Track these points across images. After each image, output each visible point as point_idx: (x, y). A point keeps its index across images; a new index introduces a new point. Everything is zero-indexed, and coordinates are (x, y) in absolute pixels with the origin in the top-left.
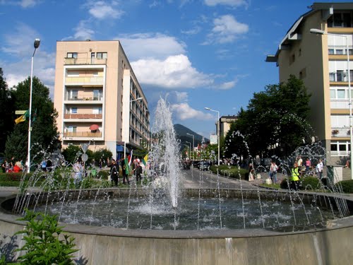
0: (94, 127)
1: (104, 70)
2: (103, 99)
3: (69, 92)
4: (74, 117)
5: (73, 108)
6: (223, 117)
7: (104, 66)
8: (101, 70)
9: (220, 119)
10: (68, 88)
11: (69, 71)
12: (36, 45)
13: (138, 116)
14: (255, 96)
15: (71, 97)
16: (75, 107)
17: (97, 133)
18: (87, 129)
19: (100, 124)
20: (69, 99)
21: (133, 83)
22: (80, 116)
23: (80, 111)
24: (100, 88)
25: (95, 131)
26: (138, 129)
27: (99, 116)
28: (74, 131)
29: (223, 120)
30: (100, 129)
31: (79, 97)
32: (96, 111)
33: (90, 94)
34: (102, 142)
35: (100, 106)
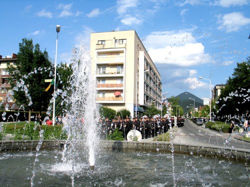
0: (117, 93)
1: (124, 52)
2: (124, 72)
3: (100, 68)
4: (103, 86)
5: (102, 80)
6: (217, 85)
7: (124, 49)
8: (122, 52)
9: (215, 87)
10: (99, 66)
11: (99, 54)
12: (58, 30)
13: (152, 85)
14: (238, 65)
15: (101, 72)
16: (104, 79)
17: (119, 98)
18: (112, 95)
19: (121, 91)
20: (100, 74)
21: (147, 61)
22: (107, 86)
23: (107, 82)
24: (121, 65)
25: (118, 96)
26: (151, 95)
27: (121, 85)
28: (104, 97)
29: (217, 87)
30: (122, 94)
31: (107, 72)
32: (118, 82)
33: (115, 70)
34: (123, 104)
35: (121, 78)
